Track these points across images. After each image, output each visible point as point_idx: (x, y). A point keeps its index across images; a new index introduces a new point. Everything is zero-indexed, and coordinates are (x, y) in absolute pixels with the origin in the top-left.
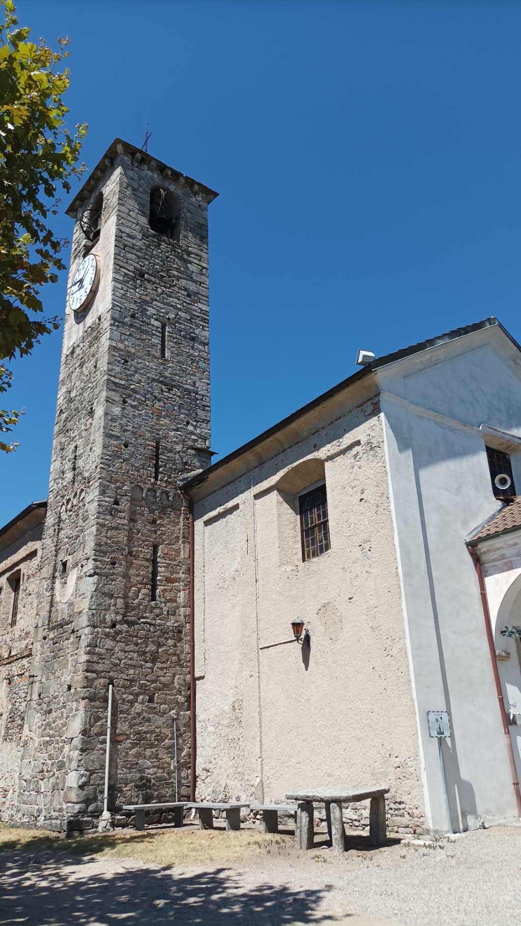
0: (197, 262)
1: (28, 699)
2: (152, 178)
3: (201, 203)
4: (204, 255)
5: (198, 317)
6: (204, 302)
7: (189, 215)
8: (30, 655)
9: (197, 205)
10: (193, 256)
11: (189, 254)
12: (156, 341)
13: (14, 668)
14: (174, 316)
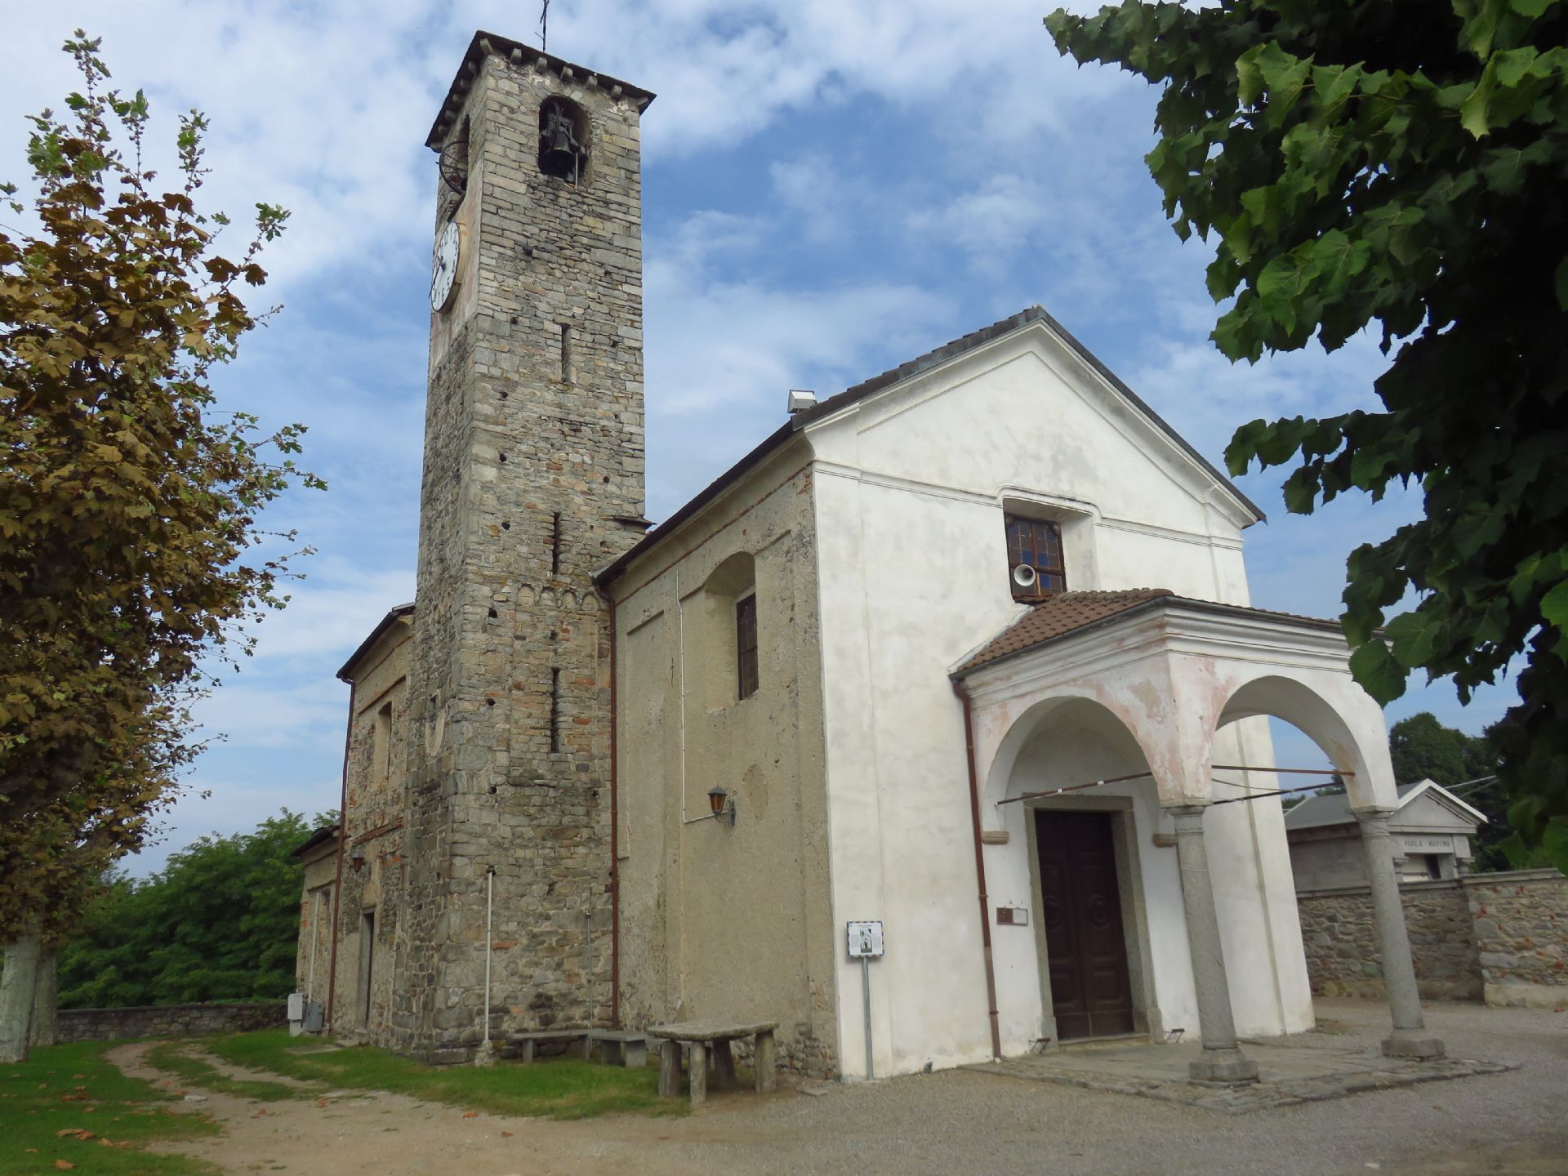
0: (621, 216)
1: (400, 887)
2: (542, 86)
3: (628, 114)
4: (633, 203)
5: (623, 306)
6: (634, 281)
7: (606, 138)
8: (400, 826)
9: (621, 119)
10: (614, 206)
11: (607, 203)
12: (554, 353)
13: (386, 843)
14: (581, 311)
